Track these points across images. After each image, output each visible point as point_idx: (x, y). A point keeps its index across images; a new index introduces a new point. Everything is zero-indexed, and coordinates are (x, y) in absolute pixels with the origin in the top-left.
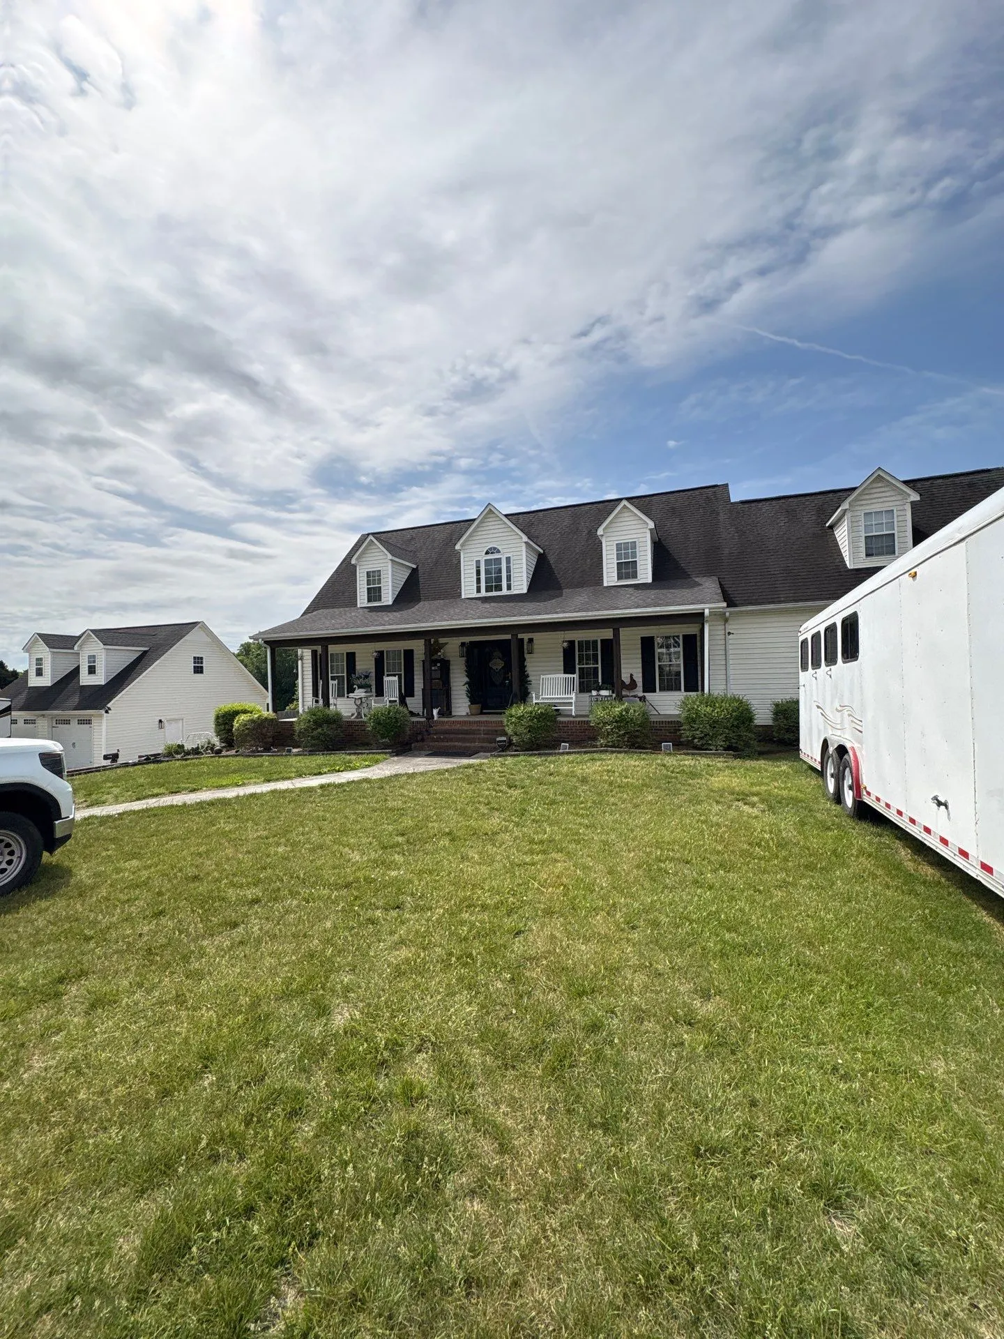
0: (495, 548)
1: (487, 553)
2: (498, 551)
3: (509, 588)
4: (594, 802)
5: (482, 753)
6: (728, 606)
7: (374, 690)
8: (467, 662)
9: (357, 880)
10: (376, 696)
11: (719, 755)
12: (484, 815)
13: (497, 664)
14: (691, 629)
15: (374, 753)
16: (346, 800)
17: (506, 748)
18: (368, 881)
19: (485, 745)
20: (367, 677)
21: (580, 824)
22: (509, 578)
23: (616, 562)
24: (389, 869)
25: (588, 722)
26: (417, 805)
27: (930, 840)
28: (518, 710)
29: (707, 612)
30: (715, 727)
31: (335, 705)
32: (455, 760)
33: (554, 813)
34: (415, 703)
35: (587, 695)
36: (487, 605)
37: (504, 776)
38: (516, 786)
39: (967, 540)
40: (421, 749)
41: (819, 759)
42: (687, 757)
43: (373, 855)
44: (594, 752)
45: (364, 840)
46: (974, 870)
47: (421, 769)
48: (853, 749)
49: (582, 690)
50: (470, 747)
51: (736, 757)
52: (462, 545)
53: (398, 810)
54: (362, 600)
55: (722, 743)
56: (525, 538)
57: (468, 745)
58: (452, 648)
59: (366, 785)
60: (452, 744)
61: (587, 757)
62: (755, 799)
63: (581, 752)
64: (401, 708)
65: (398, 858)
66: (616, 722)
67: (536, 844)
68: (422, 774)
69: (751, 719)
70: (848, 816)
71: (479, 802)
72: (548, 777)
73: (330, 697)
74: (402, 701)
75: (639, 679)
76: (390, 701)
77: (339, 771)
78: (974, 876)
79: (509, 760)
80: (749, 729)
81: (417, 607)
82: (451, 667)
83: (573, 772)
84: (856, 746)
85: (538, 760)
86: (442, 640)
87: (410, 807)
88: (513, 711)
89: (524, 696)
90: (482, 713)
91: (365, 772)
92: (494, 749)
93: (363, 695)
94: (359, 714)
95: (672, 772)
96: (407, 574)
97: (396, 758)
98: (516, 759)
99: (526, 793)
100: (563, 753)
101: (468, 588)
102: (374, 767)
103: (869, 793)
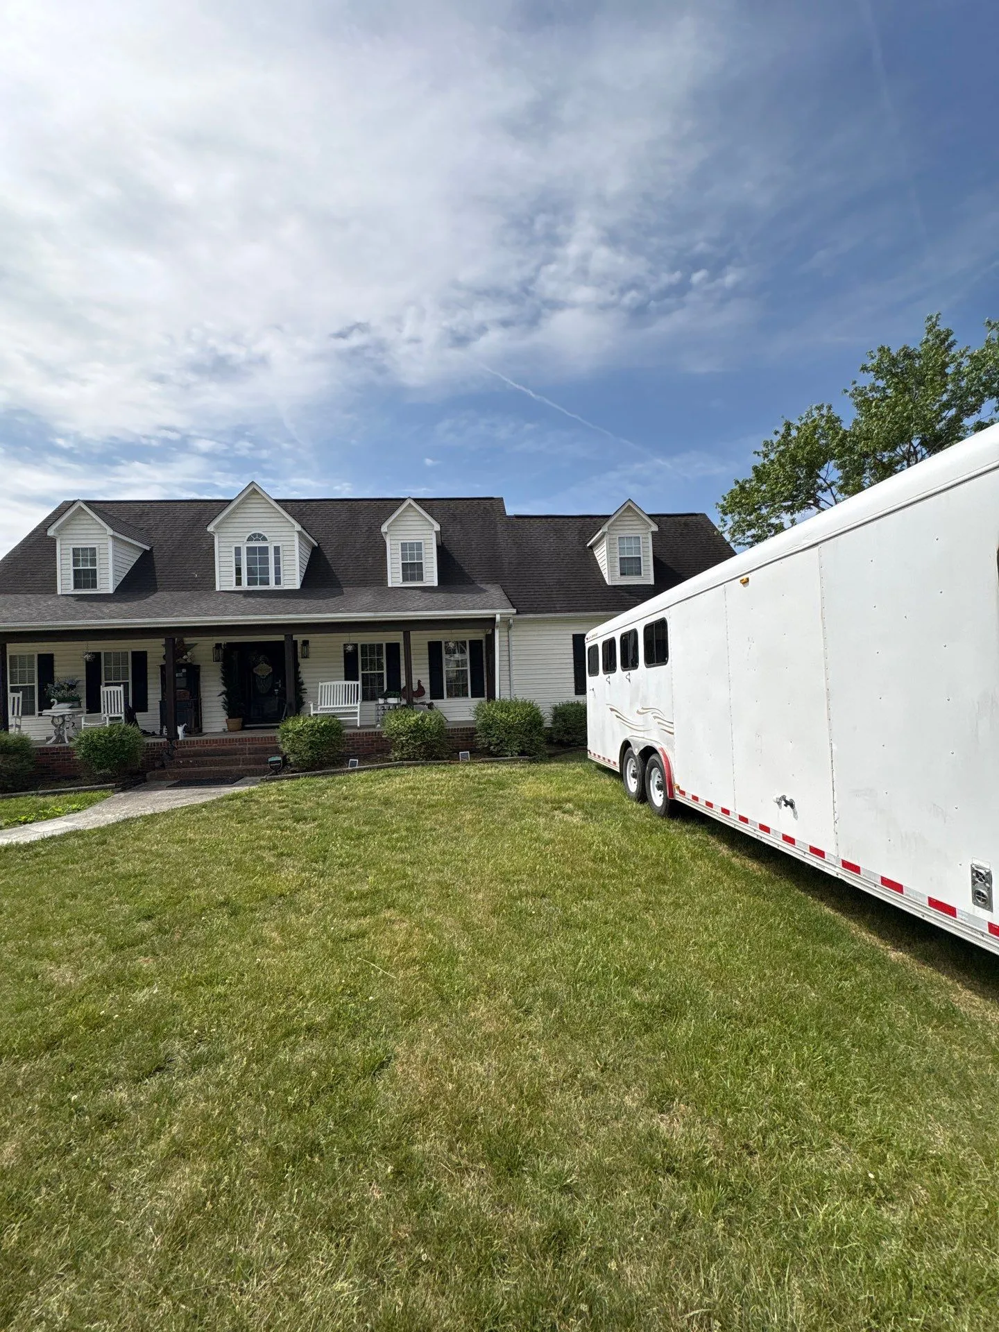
0: (260, 535)
1: (250, 539)
2: (264, 539)
3: (278, 582)
4: (408, 829)
5: (248, 778)
6: (518, 613)
7: (84, 704)
8: (224, 667)
9: (70, 1028)
10: (88, 713)
11: (515, 761)
12: (271, 865)
13: (263, 670)
14: (479, 635)
15: (86, 790)
16: (40, 871)
17: (281, 769)
18: (94, 1023)
19: (252, 766)
20: (72, 687)
21: (403, 862)
22: (278, 571)
23: (401, 562)
24: (133, 989)
25: (380, 734)
26: (166, 863)
27: (771, 839)
28: (294, 724)
29: (498, 617)
30: (509, 733)
31: (19, 727)
32: (213, 790)
33: (365, 850)
34: (150, 719)
35: (372, 704)
36: (250, 600)
37: (287, 806)
38: (305, 819)
39: (820, 546)
40: (161, 778)
41: (617, 760)
42: (486, 765)
43: (100, 967)
44: (389, 766)
45: (78, 940)
46: (833, 869)
47: (165, 807)
48: (662, 749)
49: (365, 698)
50: (230, 771)
51: (531, 761)
52: (217, 527)
53: (136, 876)
54: (65, 582)
55: (517, 749)
56: (298, 527)
57: (228, 768)
58: (203, 650)
59: (74, 842)
60: (207, 768)
61: (381, 773)
62: (570, 806)
63: (373, 768)
64: (130, 728)
65: (145, 963)
66: (412, 732)
67: (356, 899)
68: (166, 814)
69: (541, 723)
70: (662, 817)
71: (260, 847)
72: (343, 802)
73: (10, 715)
74: (130, 717)
75: (426, 686)
76: (111, 719)
77: (25, 822)
78: (834, 874)
79: (286, 785)
80: (540, 734)
81: (152, 597)
82: (202, 674)
83: (371, 793)
84: (665, 747)
85: (322, 782)
86: (188, 640)
87: (155, 868)
88: (290, 725)
89: (298, 706)
90: (243, 728)
91: (72, 820)
92: (263, 773)
93: (67, 711)
94: (60, 738)
95: (479, 783)
96: (134, 557)
97: (122, 795)
98: (296, 781)
99: (320, 826)
100: (353, 771)
101: (224, 579)
102: (88, 811)
103: (683, 793)
